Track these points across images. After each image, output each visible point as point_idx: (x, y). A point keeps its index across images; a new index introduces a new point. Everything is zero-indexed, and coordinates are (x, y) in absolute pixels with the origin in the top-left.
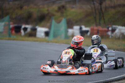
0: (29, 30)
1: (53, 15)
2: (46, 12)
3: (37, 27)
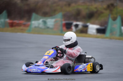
0: (80, 27)
1: (102, 13)
2: (95, 10)
3: (88, 24)
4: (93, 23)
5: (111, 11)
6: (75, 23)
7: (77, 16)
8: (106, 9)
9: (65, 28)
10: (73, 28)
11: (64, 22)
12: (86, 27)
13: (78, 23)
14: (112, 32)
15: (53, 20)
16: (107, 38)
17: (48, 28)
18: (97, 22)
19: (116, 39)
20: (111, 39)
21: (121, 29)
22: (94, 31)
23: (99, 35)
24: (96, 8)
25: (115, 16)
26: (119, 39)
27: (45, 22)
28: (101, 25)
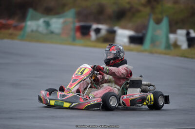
0: (103, 32)
1: (138, 11)
2: (127, 6)
3: (116, 28)
4: (124, 27)
5: (153, 8)
6: (95, 26)
7: (99, 15)
8: (144, 5)
9: (78, 34)
10: (93, 34)
11: (78, 24)
12: (112, 33)
13: (100, 26)
14: (153, 42)
15: (61, 20)
16: (145, 51)
17: (52, 32)
18: (130, 25)
19: (160, 53)
20: (151, 53)
21: (168, 38)
22: (126, 40)
23: (133, 46)
24: (129, 3)
25: (160, 16)
26: (165, 54)
27: (47, 24)
28: (136, 31)
